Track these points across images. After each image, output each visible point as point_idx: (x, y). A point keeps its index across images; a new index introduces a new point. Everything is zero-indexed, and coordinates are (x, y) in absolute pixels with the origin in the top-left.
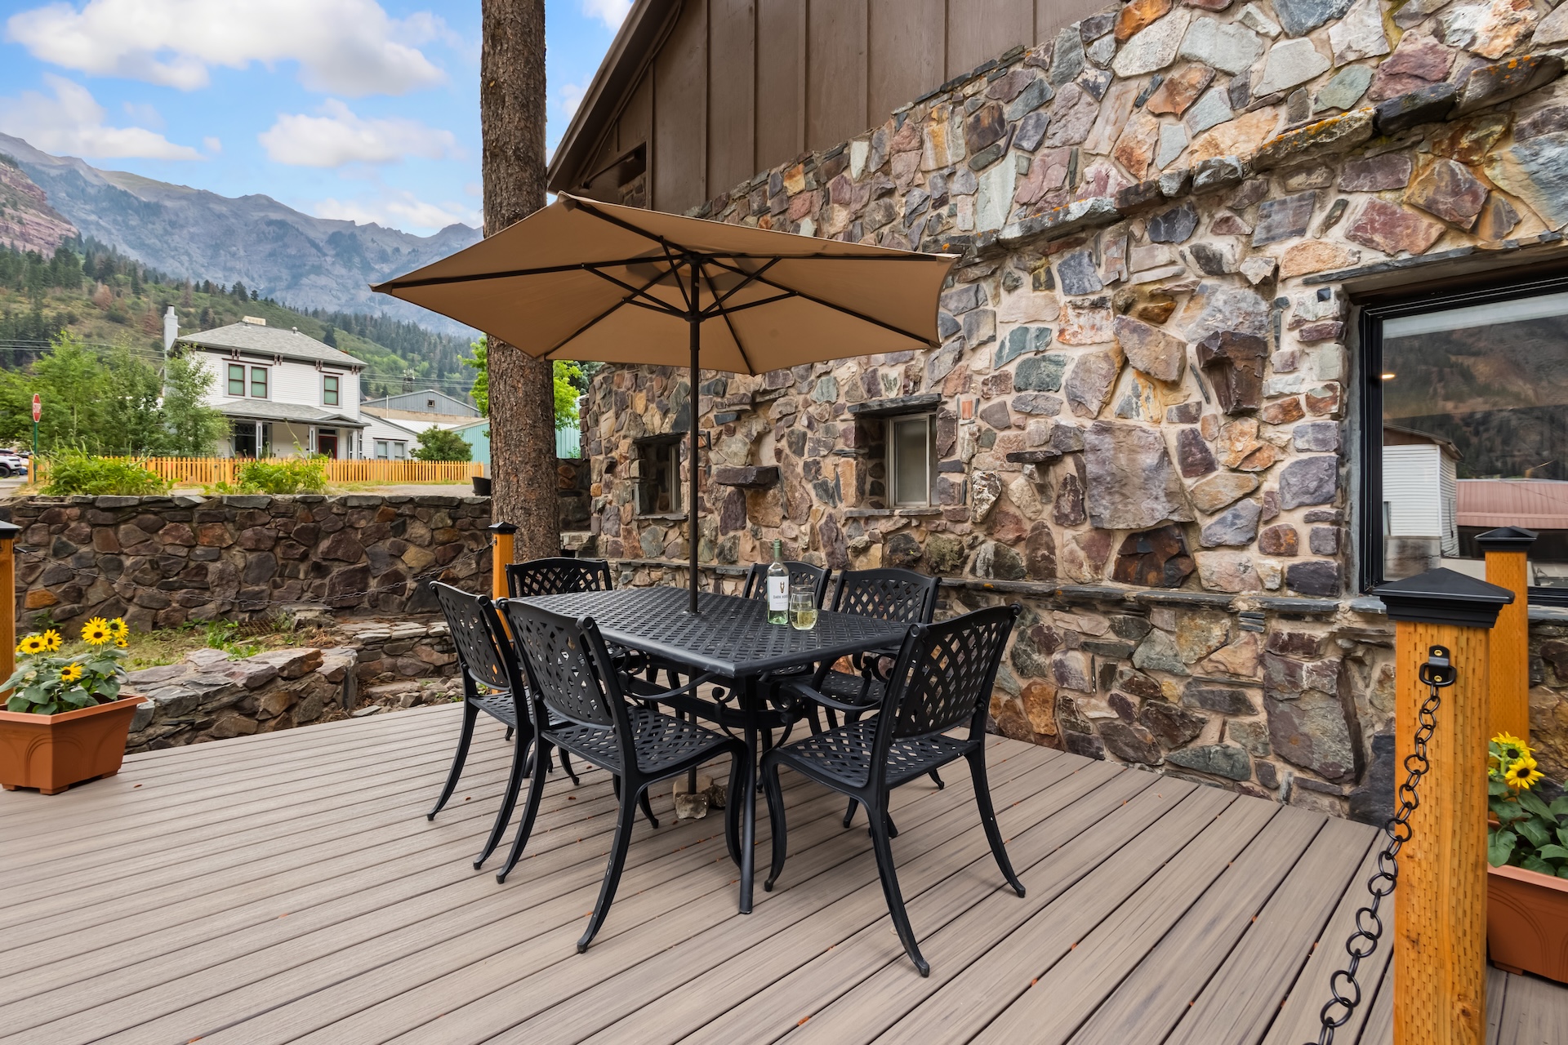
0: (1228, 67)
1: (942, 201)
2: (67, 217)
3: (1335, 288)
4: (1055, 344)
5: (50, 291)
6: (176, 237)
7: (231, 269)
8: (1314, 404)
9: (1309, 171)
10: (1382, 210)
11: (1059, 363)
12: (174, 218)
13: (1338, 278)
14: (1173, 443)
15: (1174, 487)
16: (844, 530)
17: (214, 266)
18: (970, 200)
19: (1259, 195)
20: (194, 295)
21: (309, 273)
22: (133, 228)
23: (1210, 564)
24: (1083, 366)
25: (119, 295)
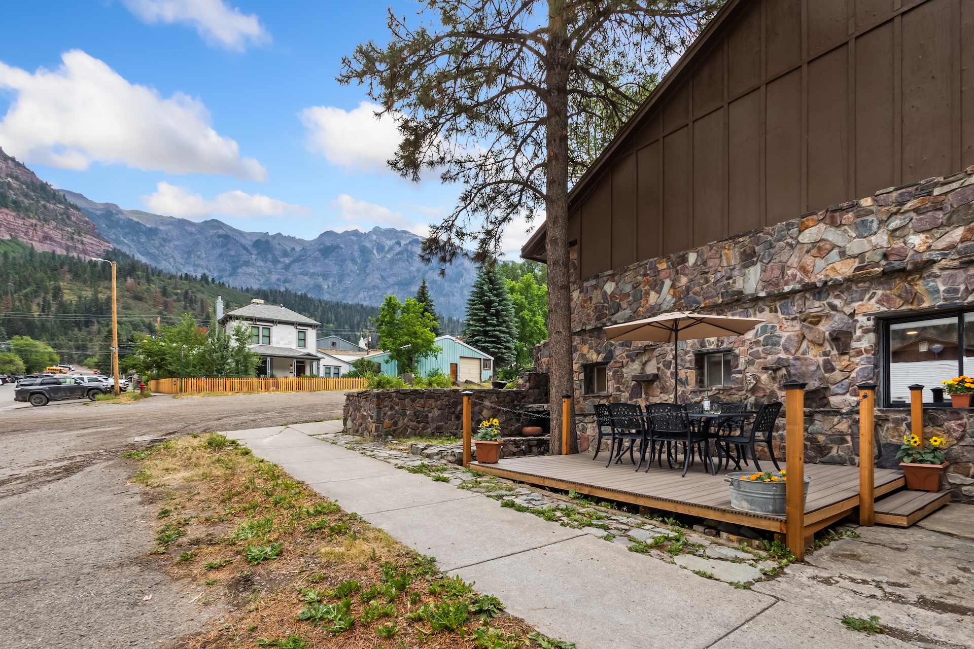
0: (839, 244)
1: (730, 278)
2: (106, 238)
3: (872, 317)
4: (778, 330)
5: (101, 283)
6: (167, 248)
7: (198, 266)
8: (867, 351)
9: (864, 282)
10: (886, 295)
11: (780, 337)
12: (165, 236)
13: (873, 314)
14: (821, 363)
15: (821, 376)
16: (690, 396)
17: (188, 264)
18: (742, 278)
19: (849, 288)
20: (179, 282)
21: (242, 265)
22: (143, 243)
23: (834, 400)
24: (789, 338)
25: (139, 284)
